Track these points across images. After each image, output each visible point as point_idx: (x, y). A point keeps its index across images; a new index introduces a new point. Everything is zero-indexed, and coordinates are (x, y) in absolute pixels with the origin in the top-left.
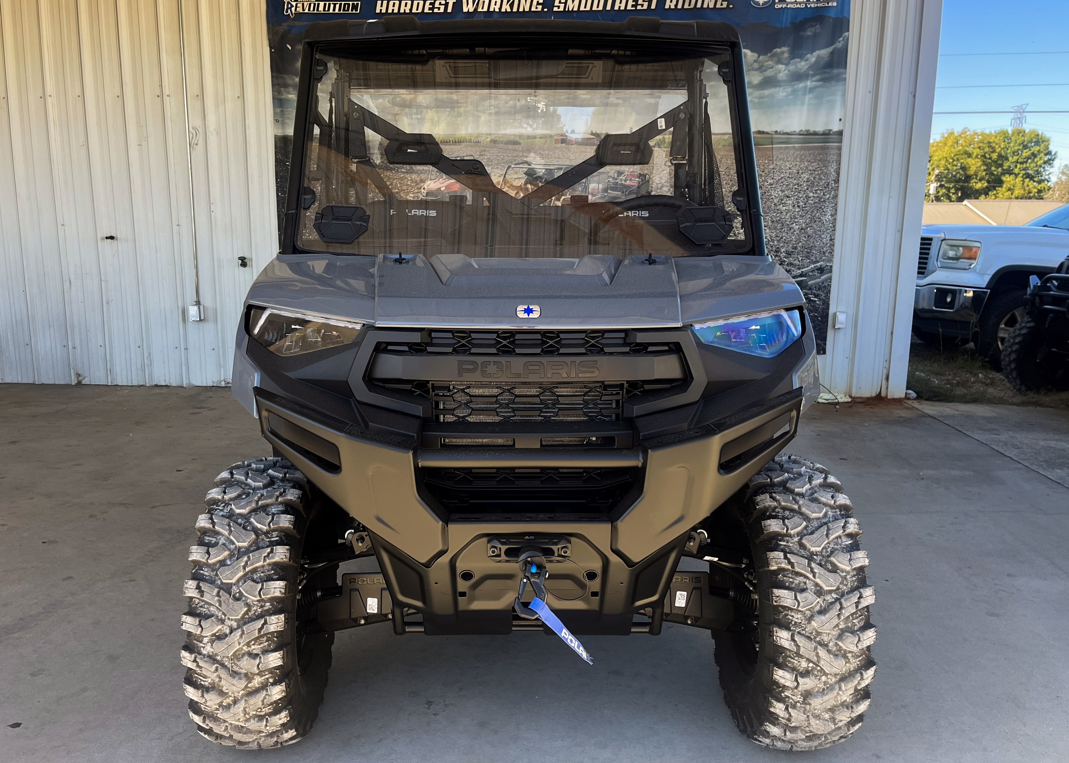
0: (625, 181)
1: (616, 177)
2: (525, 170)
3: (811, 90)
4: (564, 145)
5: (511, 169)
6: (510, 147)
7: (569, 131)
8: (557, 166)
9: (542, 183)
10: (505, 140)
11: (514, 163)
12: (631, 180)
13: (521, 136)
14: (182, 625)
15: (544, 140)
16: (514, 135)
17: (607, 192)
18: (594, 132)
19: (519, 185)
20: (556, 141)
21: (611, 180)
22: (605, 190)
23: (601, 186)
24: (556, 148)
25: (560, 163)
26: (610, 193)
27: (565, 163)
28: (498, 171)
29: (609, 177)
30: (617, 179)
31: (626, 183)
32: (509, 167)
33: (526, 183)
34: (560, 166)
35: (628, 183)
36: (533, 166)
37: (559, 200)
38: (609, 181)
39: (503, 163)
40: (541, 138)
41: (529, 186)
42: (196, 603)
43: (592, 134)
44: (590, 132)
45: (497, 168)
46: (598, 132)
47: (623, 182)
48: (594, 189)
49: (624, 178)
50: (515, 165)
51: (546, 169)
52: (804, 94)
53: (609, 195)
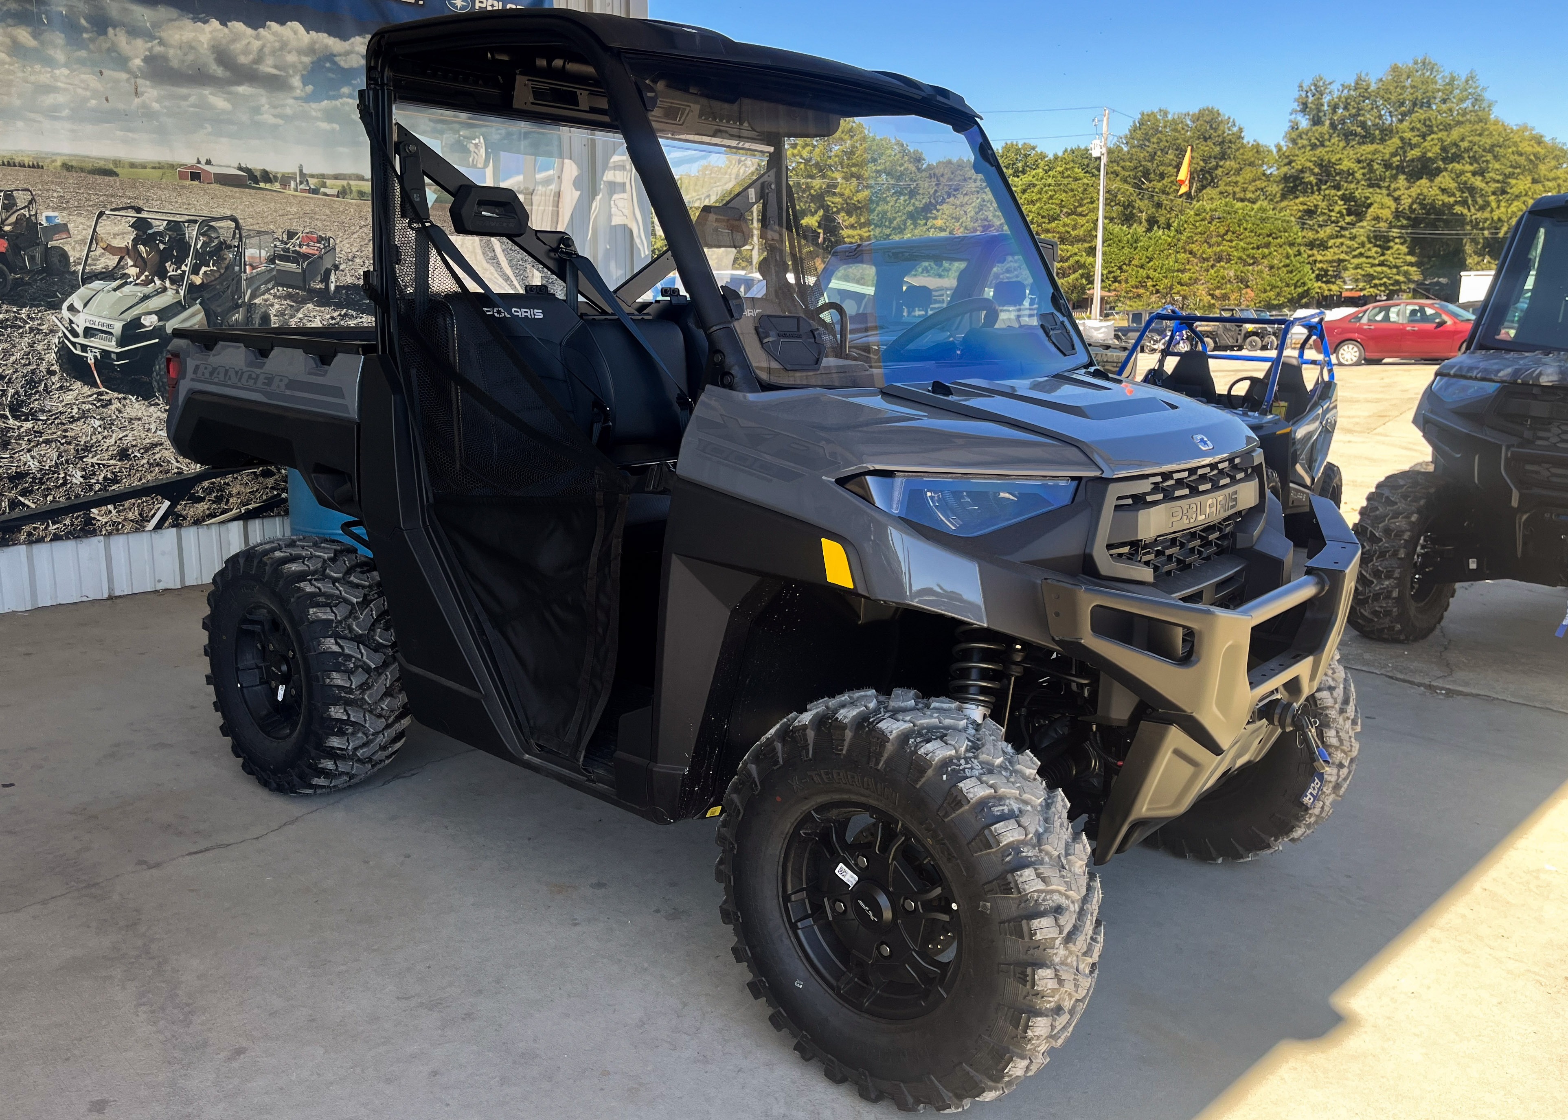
0: (300, 246)
1: (285, 239)
2: (133, 220)
3: (526, 135)
4: (197, 182)
5: (104, 217)
6: (99, 179)
7: (203, 161)
8: (187, 218)
9: (164, 243)
10: (89, 166)
11: (109, 207)
12: (308, 245)
13: (117, 162)
14: (1036, 934)
15: (158, 173)
16: (105, 160)
17: (274, 263)
18: (243, 165)
19: (123, 245)
20: (182, 176)
21: (278, 243)
22: (271, 260)
23: (264, 253)
24: (183, 187)
25: (193, 211)
26: (278, 265)
27: (201, 213)
28: (80, 220)
29: (275, 239)
30: (286, 244)
31: (301, 250)
32: (101, 214)
33: (136, 241)
34: (191, 218)
35: (304, 249)
36: (144, 215)
37: (198, 274)
38: (275, 246)
39: (89, 206)
40: (154, 168)
41: (141, 248)
42: (1036, 898)
43: (240, 168)
44: (236, 165)
45: (80, 215)
46: (249, 166)
47: (297, 248)
48: (252, 257)
49: (298, 242)
50: (112, 210)
51: (169, 222)
52: (519, 140)
53: (278, 268)
